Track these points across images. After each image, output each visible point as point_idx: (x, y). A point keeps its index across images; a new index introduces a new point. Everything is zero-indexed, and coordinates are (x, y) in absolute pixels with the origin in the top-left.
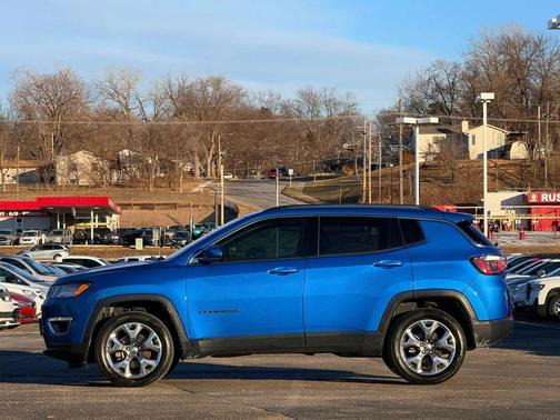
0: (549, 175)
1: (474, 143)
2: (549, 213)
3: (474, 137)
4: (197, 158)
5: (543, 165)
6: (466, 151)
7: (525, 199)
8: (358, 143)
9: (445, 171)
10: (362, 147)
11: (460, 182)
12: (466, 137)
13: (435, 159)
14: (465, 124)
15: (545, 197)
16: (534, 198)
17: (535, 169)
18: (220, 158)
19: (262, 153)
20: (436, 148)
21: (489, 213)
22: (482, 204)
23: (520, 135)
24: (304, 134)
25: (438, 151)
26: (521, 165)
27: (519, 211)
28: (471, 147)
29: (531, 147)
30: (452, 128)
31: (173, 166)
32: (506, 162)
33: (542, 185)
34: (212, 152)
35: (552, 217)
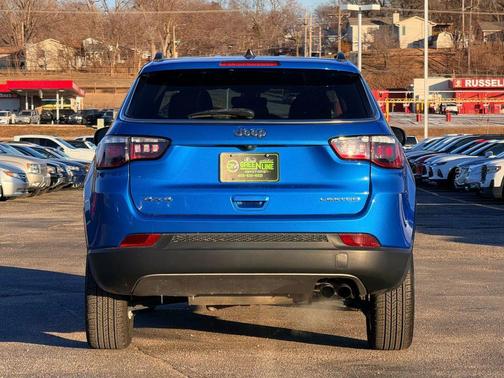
0: (472, 63)
1: (404, 33)
2: (473, 97)
3: (404, 28)
4: (154, 47)
5: (466, 54)
6: (397, 40)
7: (450, 85)
8: (299, 34)
9: (378, 59)
10: (303, 37)
11: (392, 68)
12: (396, 29)
13: (369, 48)
14: (396, 17)
15: (469, 83)
16: (458, 84)
17: (459, 57)
18: (175, 47)
19: (213, 43)
20: (370, 38)
21: (417, 97)
22: (411, 89)
23: (446, 26)
24: (250, 27)
25: (372, 41)
26: (447, 54)
27: (445, 96)
28: (401, 37)
29: (455, 37)
30: (385, 20)
31: (132, 53)
32: (434, 51)
33: (466, 72)
34: (167, 41)
35: (476, 101)
